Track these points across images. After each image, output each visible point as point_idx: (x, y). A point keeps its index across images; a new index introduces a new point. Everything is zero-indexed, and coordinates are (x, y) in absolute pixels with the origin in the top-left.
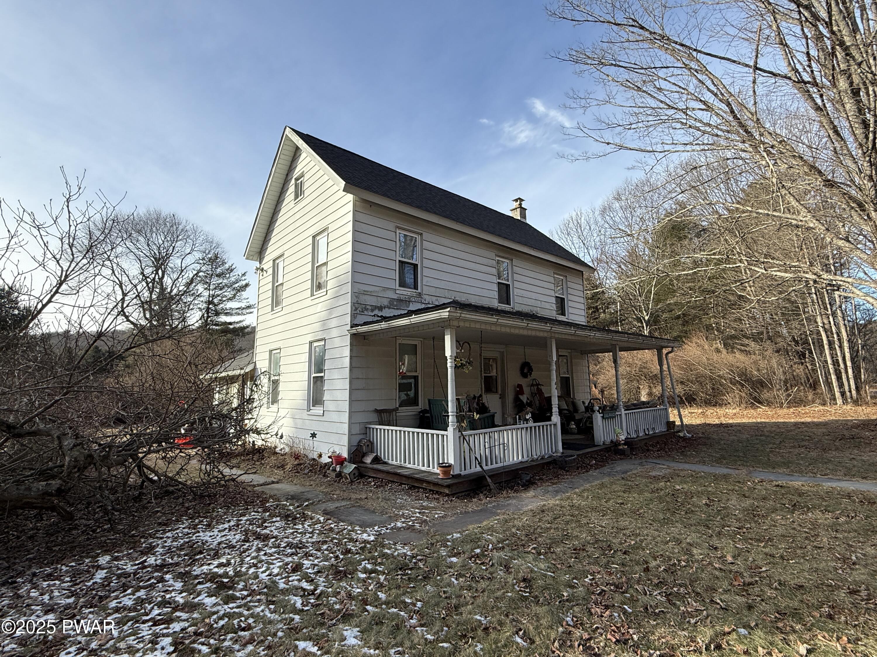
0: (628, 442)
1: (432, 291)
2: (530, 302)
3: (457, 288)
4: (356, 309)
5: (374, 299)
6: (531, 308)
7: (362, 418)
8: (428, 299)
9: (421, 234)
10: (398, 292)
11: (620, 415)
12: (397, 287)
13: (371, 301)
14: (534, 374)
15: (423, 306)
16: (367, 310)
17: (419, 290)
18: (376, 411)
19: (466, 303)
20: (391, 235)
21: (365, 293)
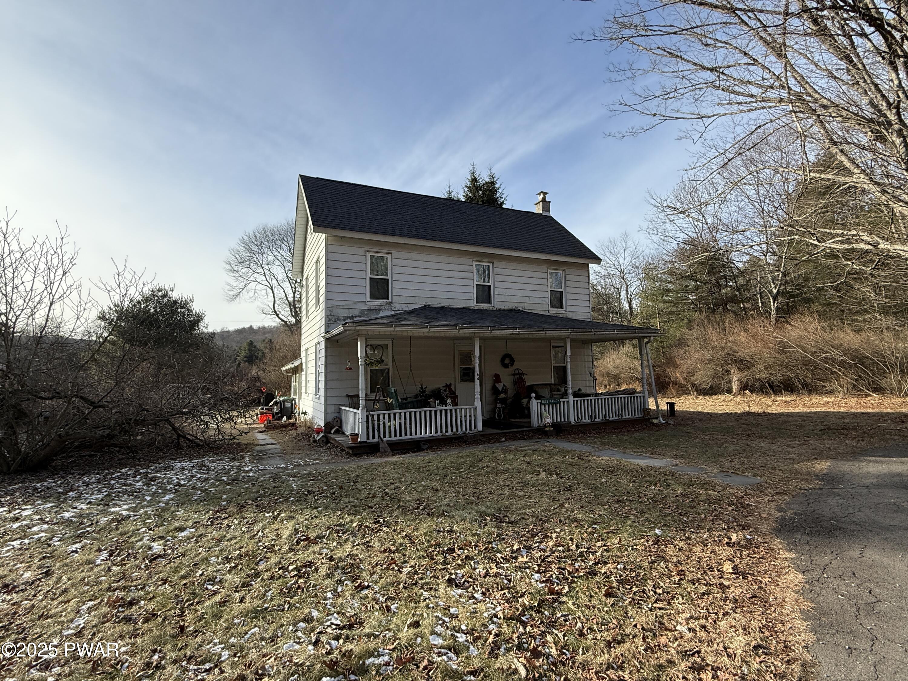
0: (553, 425)
1: (403, 300)
2: (514, 299)
3: (428, 294)
4: (330, 320)
5: (347, 311)
6: (516, 305)
7: (335, 401)
8: (398, 306)
9: (391, 254)
10: (368, 303)
11: (568, 402)
12: (368, 299)
13: (342, 313)
14: (516, 365)
15: (393, 313)
16: (340, 320)
17: (390, 300)
18: (348, 396)
19: (439, 306)
20: (362, 259)
21: (338, 307)
